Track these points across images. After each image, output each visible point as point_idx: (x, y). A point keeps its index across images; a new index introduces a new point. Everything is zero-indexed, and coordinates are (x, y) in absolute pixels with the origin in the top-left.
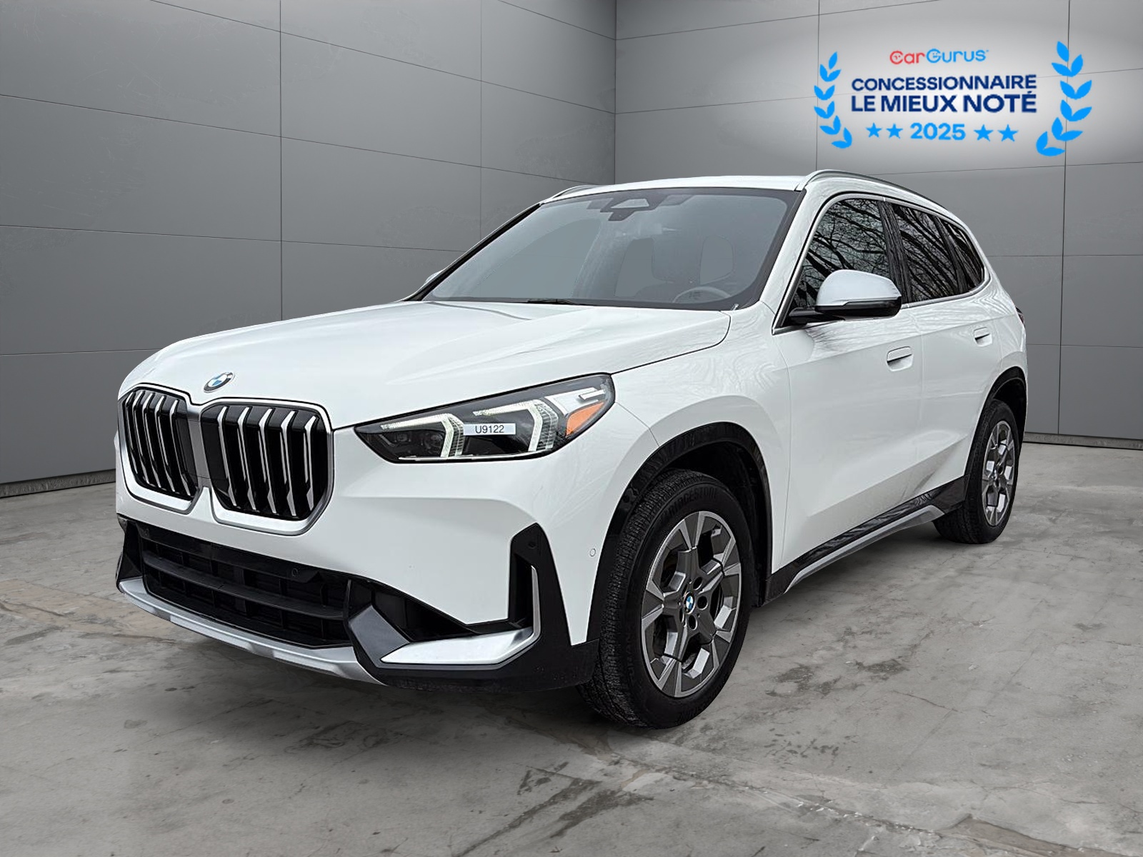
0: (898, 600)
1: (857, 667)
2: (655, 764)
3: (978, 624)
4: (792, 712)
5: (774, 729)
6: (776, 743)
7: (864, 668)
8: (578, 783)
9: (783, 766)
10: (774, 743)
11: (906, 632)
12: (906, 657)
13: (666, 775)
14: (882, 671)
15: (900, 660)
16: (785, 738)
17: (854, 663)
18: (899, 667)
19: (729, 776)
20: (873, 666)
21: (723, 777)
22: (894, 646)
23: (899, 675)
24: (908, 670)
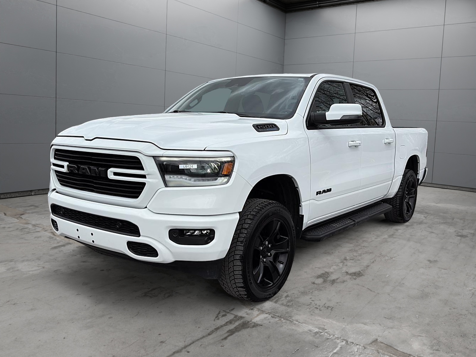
0: (365, 247)
1: (346, 274)
2: (266, 310)
3: (392, 258)
4: (319, 291)
5: (311, 298)
6: (311, 304)
7: (349, 274)
8: (236, 317)
9: (312, 314)
10: (310, 304)
11: (366, 260)
12: (364, 270)
13: (269, 315)
14: (355, 276)
15: (362, 271)
16: (315, 302)
17: (345, 272)
18: (361, 274)
19: (291, 317)
20: (352, 273)
21: (289, 317)
22: (361, 265)
23: (361, 278)
24: (364, 276)
